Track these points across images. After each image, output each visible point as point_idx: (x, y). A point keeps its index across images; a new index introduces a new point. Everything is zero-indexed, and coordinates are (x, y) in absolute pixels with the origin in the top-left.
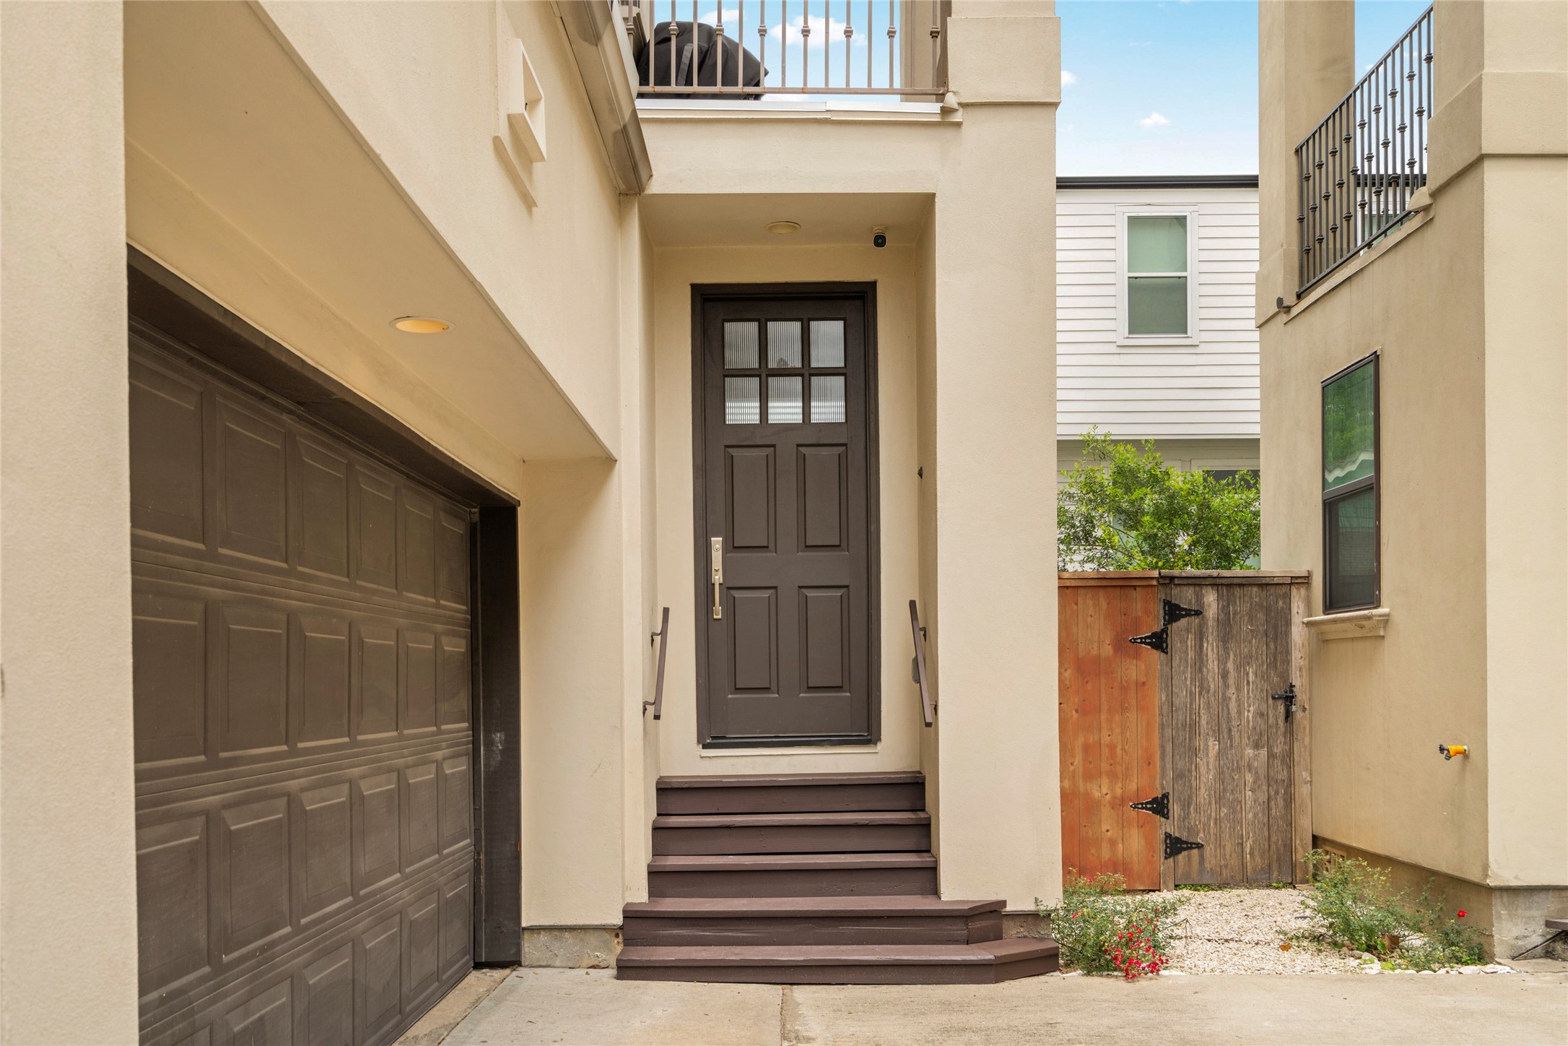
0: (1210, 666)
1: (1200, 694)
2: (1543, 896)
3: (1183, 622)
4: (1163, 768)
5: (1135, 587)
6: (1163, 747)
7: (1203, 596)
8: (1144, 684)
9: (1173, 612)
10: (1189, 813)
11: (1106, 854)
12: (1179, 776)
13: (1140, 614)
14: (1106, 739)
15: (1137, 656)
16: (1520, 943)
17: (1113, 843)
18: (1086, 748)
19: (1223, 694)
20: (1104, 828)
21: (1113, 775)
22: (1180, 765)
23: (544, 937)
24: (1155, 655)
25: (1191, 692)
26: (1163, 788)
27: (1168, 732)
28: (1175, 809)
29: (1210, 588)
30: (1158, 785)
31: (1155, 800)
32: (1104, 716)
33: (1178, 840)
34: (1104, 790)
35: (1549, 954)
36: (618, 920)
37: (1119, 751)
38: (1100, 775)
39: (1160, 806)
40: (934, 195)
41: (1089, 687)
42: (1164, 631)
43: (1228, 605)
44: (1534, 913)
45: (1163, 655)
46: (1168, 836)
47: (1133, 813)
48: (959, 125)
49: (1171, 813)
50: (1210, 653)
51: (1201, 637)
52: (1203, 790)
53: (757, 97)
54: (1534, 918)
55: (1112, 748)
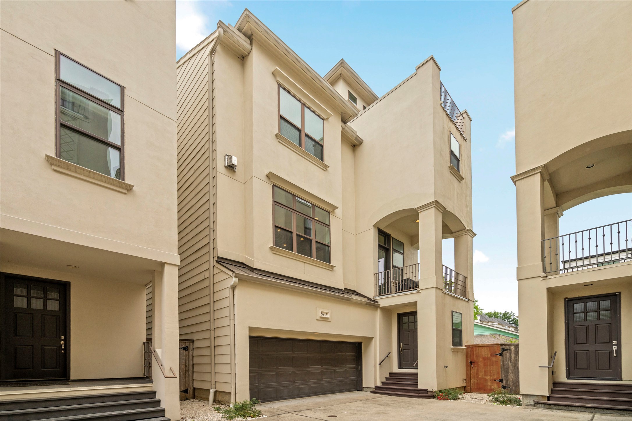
0: (513, 358)
1: (510, 363)
2: (534, 396)
3: (506, 351)
4: (502, 374)
5: (495, 346)
6: (501, 372)
7: (511, 347)
8: (497, 361)
9: (504, 350)
10: (508, 382)
11: (489, 387)
12: (505, 376)
13: (496, 350)
14: (489, 370)
15: (496, 357)
16: (528, 404)
17: (490, 386)
18: (485, 371)
19: (516, 363)
20: (489, 384)
21: (491, 376)
22: (506, 374)
23: (366, 388)
24: (500, 357)
25: (508, 363)
26: (502, 378)
27: (503, 369)
28: (504, 381)
29: (512, 346)
30: (500, 377)
31: (500, 380)
32: (488, 366)
33: (505, 386)
34: (489, 378)
35: (535, 406)
36: (374, 387)
37: (492, 372)
38: (488, 375)
39: (501, 381)
40: (417, 301)
41: (486, 362)
42: (502, 353)
43: (517, 348)
44: (531, 399)
45: (501, 357)
46: (503, 386)
47: (495, 382)
48: (421, 292)
49: (503, 382)
50: (512, 356)
51: (510, 354)
52: (511, 379)
53: (391, 294)
54: (532, 400)
55: (490, 371)
